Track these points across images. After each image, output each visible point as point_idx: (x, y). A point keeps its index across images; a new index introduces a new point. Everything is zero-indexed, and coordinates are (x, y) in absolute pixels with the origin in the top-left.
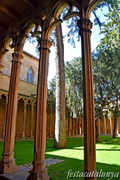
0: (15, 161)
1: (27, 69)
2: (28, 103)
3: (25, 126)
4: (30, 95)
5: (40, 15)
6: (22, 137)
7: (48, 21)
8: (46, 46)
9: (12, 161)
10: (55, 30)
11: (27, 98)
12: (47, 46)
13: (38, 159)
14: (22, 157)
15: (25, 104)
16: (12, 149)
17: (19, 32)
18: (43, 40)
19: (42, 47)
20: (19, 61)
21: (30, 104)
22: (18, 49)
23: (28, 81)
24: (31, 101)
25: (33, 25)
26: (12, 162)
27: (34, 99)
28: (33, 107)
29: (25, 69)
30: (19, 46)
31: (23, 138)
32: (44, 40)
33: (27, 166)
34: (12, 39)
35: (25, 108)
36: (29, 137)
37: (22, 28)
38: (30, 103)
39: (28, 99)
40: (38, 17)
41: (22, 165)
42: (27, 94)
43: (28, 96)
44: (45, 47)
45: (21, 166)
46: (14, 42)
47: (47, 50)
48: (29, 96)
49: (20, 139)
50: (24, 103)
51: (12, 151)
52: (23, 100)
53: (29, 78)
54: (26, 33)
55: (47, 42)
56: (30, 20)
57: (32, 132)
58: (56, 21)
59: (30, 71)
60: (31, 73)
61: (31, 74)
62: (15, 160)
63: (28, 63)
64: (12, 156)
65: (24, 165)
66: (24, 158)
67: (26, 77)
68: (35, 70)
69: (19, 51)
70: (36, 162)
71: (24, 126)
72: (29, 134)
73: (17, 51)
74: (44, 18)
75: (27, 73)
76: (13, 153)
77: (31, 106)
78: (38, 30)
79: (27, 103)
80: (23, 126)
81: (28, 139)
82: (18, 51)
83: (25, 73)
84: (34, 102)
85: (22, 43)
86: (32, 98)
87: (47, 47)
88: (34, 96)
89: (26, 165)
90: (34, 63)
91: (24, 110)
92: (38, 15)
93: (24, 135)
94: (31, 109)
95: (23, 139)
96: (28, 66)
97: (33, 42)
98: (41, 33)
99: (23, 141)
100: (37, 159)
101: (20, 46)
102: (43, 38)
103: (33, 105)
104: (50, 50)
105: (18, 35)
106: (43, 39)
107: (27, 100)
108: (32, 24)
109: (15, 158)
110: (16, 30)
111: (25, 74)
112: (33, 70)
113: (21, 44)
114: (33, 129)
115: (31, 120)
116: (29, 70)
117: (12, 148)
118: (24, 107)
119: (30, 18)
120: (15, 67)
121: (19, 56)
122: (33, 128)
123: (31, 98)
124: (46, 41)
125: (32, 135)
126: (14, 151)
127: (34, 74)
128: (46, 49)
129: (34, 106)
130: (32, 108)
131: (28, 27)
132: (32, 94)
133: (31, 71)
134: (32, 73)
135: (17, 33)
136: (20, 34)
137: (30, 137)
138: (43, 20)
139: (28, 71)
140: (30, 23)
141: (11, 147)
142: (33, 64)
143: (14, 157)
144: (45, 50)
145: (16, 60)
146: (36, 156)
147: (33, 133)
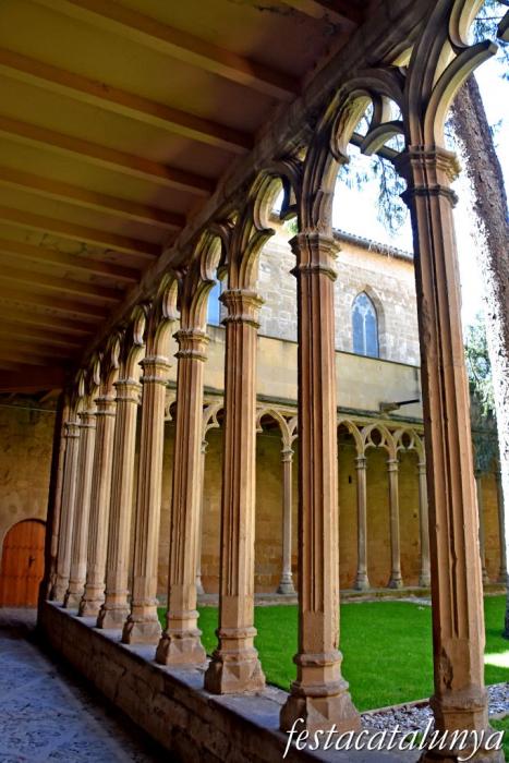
0: (349, 690)
1: (349, 300)
2: (371, 444)
3: (368, 540)
4: (374, 407)
5: (385, 51)
6: (359, 589)
7: (423, 66)
8: (434, 178)
9: (336, 692)
10: (452, 108)
11: (364, 420)
12: (438, 177)
13: (454, 689)
14: (370, 675)
15: (358, 447)
16: (333, 640)
17: (306, 149)
18: (416, 157)
19: (417, 184)
20: (322, 265)
21: (382, 444)
22: (313, 216)
23: (361, 347)
24: (382, 432)
25: (361, 103)
26: (337, 694)
27: (395, 424)
28: (393, 459)
29: (342, 302)
30: (315, 204)
31: (363, 591)
32: (420, 152)
33: (398, 714)
34: (279, 183)
35: (360, 465)
36: (388, 586)
37: (314, 126)
38: (380, 441)
39: (369, 424)
40: (377, 64)
41: (378, 710)
42: (363, 406)
43: (367, 412)
44: (431, 185)
45: (371, 712)
46: (293, 194)
47: (440, 196)
48: (371, 412)
49: (353, 596)
50: (355, 444)
51: (332, 645)
52: (351, 430)
53: (362, 334)
54: (336, 142)
55: (439, 161)
56: (345, 85)
57: (399, 566)
58: (463, 56)
59: (364, 305)
60: (369, 312)
61: (368, 317)
62: (347, 685)
63: (351, 273)
64: (334, 667)
65: (384, 709)
66: (382, 679)
67: (350, 335)
68: (383, 298)
69: (319, 222)
70: (447, 701)
71: (364, 541)
72: (388, 572)
73: (311, 226)
74: (403, 62)
75: (351, 316)
76: (339, 656)
77: (387, 456)
78: (384, 120)
79: (367, 442)
80: (361, 541)
81: (386, 595)
82: (313, 223)
83: (343, 318)
84: (395, 434)
85: (323, 188)
86: (388, 417)
87: (439, 183)
88: (395, 412)
89: (392, 710)
90: (376, 271)
91: (357, 475)
92: (376, 52)
93: (367, 579)
94: (388, 465)
95: (365, 597)
96: (353, 285)
97: (359, 181)
98: (400, 126)
99: (365, 603)
100: (449, 686)
101: (319, 204)
102: (414, 144)
103: (393, 450)
104: (453, 192)
105: (303, 159)
106: (417, 148)
107: (367, 431)
108: (355, 101)
109: (346, 680)
110: (290, 143)
111: (346, 321)
112: (374, 301)
113: (322, 194)
114: (401, 555)
115: (390, 515)
116: (358, 304)
117: (333, 633)
118: (356, 462)
119: (345, 78)
120: (309, 296)
121: (320, 244)
122: (402, 546)
123: (381, 418)
124: (432, 157)
125: (400, 576)
126: (340, 649)
127: (384, 316)
128: (437, 190)
129: (399, 451)
130: (391, 461)
131: (341, 116)
132: (383, 401)
133: (369, 307)
134: (373, 314)
135: (296, 154)
136: (311, 155)
137: (395, 587)
138: (402, 71)
139: (357, 309)
140: (347, 96)
141: (330, 632)
142: (374, 273)
143: (343, 675)
144: (431, 198)
145: (313, 265)
146: (443, 672)
147: (402, 568)
